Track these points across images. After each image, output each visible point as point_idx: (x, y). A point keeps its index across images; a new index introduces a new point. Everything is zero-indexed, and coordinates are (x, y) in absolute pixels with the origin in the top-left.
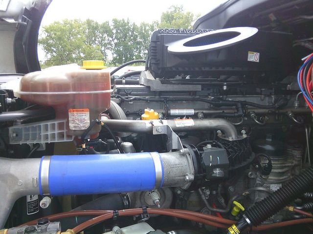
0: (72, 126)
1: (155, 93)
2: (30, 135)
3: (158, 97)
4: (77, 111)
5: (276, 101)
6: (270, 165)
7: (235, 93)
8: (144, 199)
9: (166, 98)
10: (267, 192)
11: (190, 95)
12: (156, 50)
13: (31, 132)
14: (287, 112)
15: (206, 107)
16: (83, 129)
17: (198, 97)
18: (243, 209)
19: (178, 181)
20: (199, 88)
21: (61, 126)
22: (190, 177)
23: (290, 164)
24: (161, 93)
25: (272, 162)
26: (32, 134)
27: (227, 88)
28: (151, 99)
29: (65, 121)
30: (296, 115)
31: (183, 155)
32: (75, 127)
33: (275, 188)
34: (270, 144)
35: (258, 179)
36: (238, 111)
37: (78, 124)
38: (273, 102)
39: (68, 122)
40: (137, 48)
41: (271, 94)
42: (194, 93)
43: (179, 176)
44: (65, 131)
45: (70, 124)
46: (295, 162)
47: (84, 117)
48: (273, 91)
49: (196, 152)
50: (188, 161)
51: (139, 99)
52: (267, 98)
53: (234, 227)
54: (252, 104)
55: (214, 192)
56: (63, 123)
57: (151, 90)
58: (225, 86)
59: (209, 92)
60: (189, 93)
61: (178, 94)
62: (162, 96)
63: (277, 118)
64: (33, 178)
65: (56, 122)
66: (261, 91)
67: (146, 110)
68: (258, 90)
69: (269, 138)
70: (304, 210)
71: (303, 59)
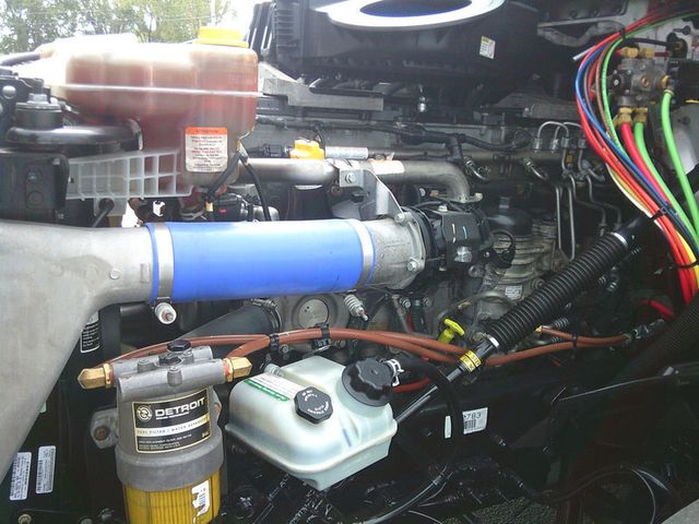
0: (191, 164)
1: (294, 110)
2: (95, 181)
3: (300, 119)
4: (206, 132)
5: (508, 138)
6: (512, 249)
7: (437, 119)
8: (298, 320)
9: (318, 123)
10: (502, 299)
11: (360, 119)
12: (288, 19)
13: (109, 176)
14: (522, 159)
15: (387, 145)
16: (216, 170)
17: (373, 123)
18: (462, 332)
19: (394, 273)
20: (379, 104)
21: (166, 164)
22: (417, 264)
23: (538, 250)
24: (307, 111)
25: (517, 247)
26: (112, 179)
27: (427, 107)
28: (289, 123)
29: (175, 153)
30: (538, 164)
31: (402, 224)
32: (199, 166)
33: (513, 293)
34: (507, 214)
35: (487, 277)
36: (452, 153)
37: (206, 160)
38: (503, 137)
39: (182, 156)
40: (67, 18)
41: (499, 123)
42: (370, 114)
43: (398, 263)
44: (174, 174)
45: (188, 160)
46: (547, 247)
47: (217, 145)
48: (503, 118)
49: (424, 219)
50: (413, 235)
51: (268, 122)
52: (490, 132)
53: (471, 354)
54: (473, 142)
55: (417, 303)
56: (171, 156)
57: (289, 103)
58: (423, 105)
59: (395, 113)
60: (357, 113)
61: (340, 115)
62: (307, 119)
63: (502, 171)
64: (142, 266)
65: (157, 155)
66: (483, 117)
67: (297, 142)
68: (477, 115)
69: (505, 203)
70: (555, 328)
71: (575, 58)
